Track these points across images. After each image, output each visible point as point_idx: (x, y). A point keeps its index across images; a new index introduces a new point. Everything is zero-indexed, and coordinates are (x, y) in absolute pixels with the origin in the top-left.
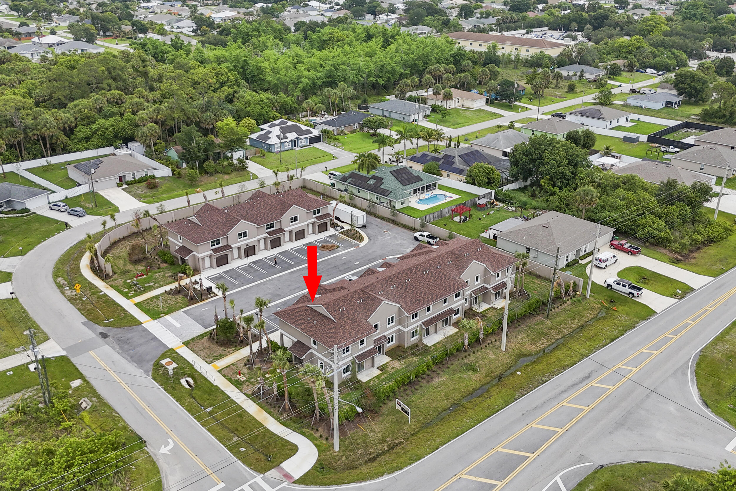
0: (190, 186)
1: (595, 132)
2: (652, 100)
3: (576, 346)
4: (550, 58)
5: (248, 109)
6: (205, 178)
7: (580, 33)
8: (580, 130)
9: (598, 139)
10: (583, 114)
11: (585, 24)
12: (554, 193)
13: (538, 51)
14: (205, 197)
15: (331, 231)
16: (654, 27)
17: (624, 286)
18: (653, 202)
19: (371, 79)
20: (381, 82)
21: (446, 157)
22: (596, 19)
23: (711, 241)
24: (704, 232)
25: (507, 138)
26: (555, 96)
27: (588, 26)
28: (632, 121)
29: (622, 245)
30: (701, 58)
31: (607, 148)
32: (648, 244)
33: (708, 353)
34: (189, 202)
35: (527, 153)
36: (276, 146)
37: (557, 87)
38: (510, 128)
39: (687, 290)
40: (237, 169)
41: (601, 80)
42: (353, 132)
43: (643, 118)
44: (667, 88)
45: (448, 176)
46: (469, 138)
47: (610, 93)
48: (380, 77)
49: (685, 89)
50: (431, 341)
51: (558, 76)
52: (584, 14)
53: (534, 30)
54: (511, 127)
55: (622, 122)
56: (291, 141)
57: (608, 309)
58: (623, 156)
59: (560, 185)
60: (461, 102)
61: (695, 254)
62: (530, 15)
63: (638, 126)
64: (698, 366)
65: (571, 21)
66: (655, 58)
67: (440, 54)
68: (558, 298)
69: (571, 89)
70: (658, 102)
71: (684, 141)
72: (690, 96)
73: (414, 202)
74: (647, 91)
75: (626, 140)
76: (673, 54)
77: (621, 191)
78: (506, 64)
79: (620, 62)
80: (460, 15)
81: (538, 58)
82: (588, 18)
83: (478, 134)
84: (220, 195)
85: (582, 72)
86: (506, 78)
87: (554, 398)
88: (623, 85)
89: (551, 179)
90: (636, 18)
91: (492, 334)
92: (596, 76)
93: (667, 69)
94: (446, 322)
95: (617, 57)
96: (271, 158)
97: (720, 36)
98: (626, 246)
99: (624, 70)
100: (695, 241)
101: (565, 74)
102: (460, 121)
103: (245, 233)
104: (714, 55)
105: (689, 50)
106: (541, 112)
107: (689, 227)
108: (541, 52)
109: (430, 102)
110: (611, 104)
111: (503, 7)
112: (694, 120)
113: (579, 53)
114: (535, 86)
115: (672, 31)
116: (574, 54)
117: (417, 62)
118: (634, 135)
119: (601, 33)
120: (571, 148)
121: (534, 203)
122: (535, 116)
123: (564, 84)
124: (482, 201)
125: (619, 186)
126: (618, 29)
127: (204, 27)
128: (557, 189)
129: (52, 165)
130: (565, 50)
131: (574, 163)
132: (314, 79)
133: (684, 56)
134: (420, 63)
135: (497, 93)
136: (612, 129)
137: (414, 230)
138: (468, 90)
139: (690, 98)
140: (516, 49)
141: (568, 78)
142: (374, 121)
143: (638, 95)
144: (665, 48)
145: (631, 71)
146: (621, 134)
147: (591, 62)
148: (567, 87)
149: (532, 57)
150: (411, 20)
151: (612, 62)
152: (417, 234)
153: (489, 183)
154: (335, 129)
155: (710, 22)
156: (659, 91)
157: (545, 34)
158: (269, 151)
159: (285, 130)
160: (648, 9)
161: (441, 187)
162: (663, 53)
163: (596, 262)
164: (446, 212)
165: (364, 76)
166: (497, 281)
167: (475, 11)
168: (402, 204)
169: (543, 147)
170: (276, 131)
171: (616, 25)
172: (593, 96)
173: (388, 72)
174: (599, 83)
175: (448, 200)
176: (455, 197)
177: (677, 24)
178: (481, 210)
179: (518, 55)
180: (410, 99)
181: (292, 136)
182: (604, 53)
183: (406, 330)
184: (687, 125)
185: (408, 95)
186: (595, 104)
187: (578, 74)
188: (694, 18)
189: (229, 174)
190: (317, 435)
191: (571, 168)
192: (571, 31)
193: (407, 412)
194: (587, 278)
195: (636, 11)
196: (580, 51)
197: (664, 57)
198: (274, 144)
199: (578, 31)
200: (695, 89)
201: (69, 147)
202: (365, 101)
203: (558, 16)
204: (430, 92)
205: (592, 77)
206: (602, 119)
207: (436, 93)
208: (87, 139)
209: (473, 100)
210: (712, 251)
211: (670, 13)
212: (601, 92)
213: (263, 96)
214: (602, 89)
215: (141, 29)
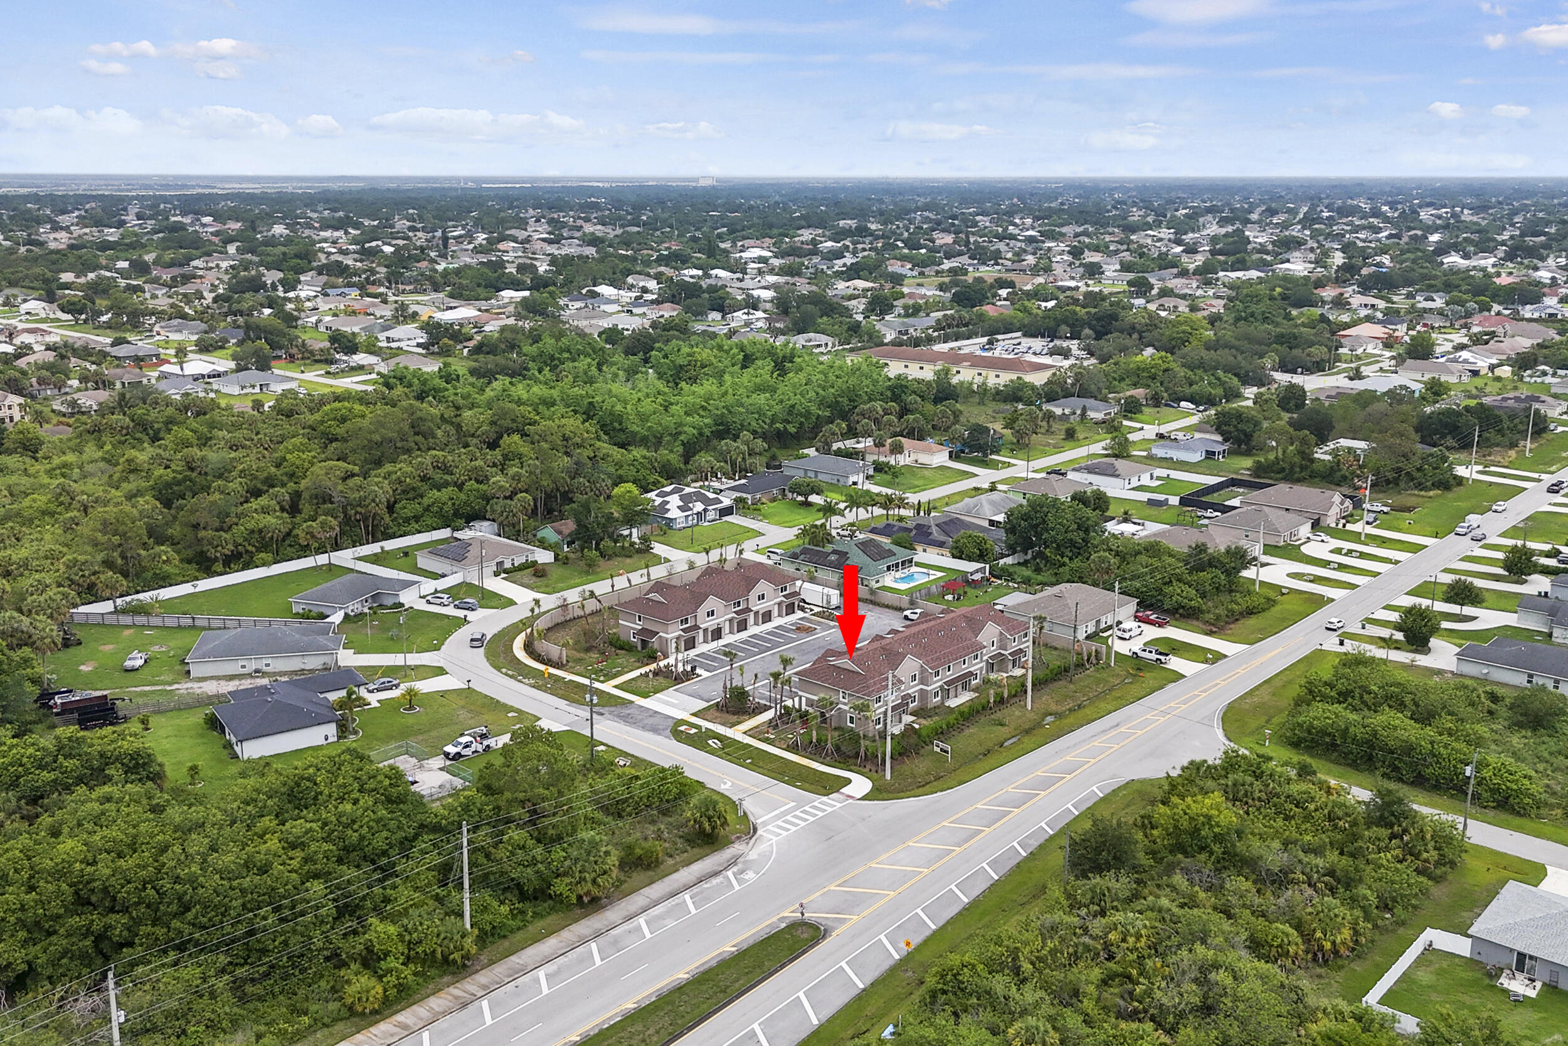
0: (587, 573)
1: (1109, 494)
2: (1187, 448)
3: (1103, 705)
4: (1033, 388)
5: (620, 472)
6: (603, 563)
7: (1075, 342)
8: (1089, 490)
9: (1112, 501)
10: (1090, 470)
11: (1082, 327)
12: (1064, 564)
13: (1014, 377)
14: (629, 581)
15: (799, 614)
16: (1190, 334)
17: (1151, 652)
18: (1181, 569)
19: (778, 425)
20: (792, 429)
21: (919, 527)
22: (1099, 319)
23: (1250, 612)
24: (1243, 602)
25: (992, 503)
26: (1049, 445)
27: (1087, 331)
28: (1158, 478)
29: (1148, 616)
30: (1261, 384)
31: (1126, 513)
32: (1177, 616)
33: (1237, 705)
34: (613, 586)
35: (1025, 517)
36: (678, 521)
37: (1049, 432)
38: (991, 490)
39: (1219, 657)
40: (639, 551)
41: (1113, 421)
42: (774, 500)
43: (1175, 474)
44: (1208, 432)
45: (925, 551)
46: (937, 505)
47: (1126, 439)
48: (789, 422)
49: (1230, 433)
50: (953, 703)
51: (1050, 416)
52: (1078, 309)
53: (1000, 337)
54: (993, 488)
55: (1146, 480)
56: (697, 514)
57: (1135, 676)
58: (1146, 523)
59: (1070, 554)
60: (913, 457)
61: (1232, 626)
62: (989, 310)
63: (1168, 484)
64: (1225, 714)
65: (1059, 322)
66: (1191, 385)
67: (871, 387)
68: (1080, 665)
69: (1070, 435)
70: (1195, 451)
71: (1226, 503)
72: (1238, 442)
73: (889, 580)
74: (1180, 436)
75: (1151, 502)
76: (1219, 379)
77: (1143, 558)
78: (966, 397)
79: (1139, 392)
80: (868, 312)
81: (1014, 388)
82: (1086, 317)
83: (949, 500)
84: (645, 579)
85: (1084, 410)
86: (973, 421)
87: (1085, 741)
88: (1146, 427)
89: (1058, 547)
90: (1163, 314)
91: (1015, 696)
92: (1105, 415)
93: (1210, 402)
94: (964, 688)
95: (1135, 385)
96: (676, 537)
97: (1291, 348)
98: (1152, 617)
99: (1147, 405)
100: (1232, 611)
101: (1058, 411)
102: (916, 483)
103: (713, 612)
104: (1282, 378)
105: (1243, 372)
106: (1031, 469)
107: (1225, 597)
108: (1019, 378)
109: (870, 458)
110: (1128, 456)
111: (938, 293)
112: (1245, 475)
113: (1077, 380)
114: (1018, 432)
115: (1218, 341)
116: (1069, 381)
117: (840, 399)
118: (1162, 497)
119: (1106, 345)
120: (1080, 510)
121: (1040, 578)
122: (1024, 475)
123: (1059, 427)
124: (977, 577)
125: (1140, 553)
126: (1135, 336)
127: (446, 340)
128: (1066, 560)
129: (388, 552)
130: (1054, 374)
131: (1084, 527)
133: (1235, 380)
134: (844, 401)
135: (965, 443)
136: (1133, 489)
137: (901, 610)
138: (921, 438)
139: (1239, 446)
140: (980, 374)
141: (1064, 417)
142: (798, 485)
143: (1168, 442)
144: (1206, 371)
145: (1157, 405)
146: (1144, 496)
147: (1097, 394)
148: (1063, 432)
149: (1005, 386)
150: (795, 323)
151: (1128, 393)
152: (907, 613)
153: (981, 557)
154: (749, 496)
155: (1277, 325)
156: (1197, 435)
157: (1019, 344)
158: (671, 528)
159: (687, 500)
160: (1184, 297)
161: (918, 564)
162: (1203, 380)
163: (1120, 634)
164: (934, 589)
165: (768, 421)
166: (1014, 646)
167: (895, 303)
168: (877, 583)
169: (1045, 509)
170: (674, 501)
171: (1132, 329)
172: (1103, 444)
173: (801, 415)
174: (1110, 426)
175: (932, 577)
176: (940, 574)
177: (1225, 329)
178: (975, 588)
179: (984, 384)
180: (839, 453)
181: (699, 507)
182: (1115, 379)
183: (929, 688)
184: (1233, 483)
185: (835, 446)
186: (1107, 456)
187: (1079, 412)
188: (1252, 319)
189: (630, 557)
190: (867, 770)
191: (1081, 533)
192: (1060, 338)
193: (947, 752)
194: (1109, 648)
195: (1164, 300)
196: (1078, 377)
197: (1205, 385)
198: (676, 519)
199: (1072, 338)
200: (1244, 432)
201: (390, 531)
202: (774, 458)
203: (1037, 315)
204: (869, 442)
205: (1099, 416)
206: (1117, 476)
207: (879, 444)
208: (417, 519)
209: (931, 452)
210: (1252, 621)
211: (1218, 306)
212: (1113, 439)
213: (638, 453)
214: (1115, 434)
215: (347, 347)
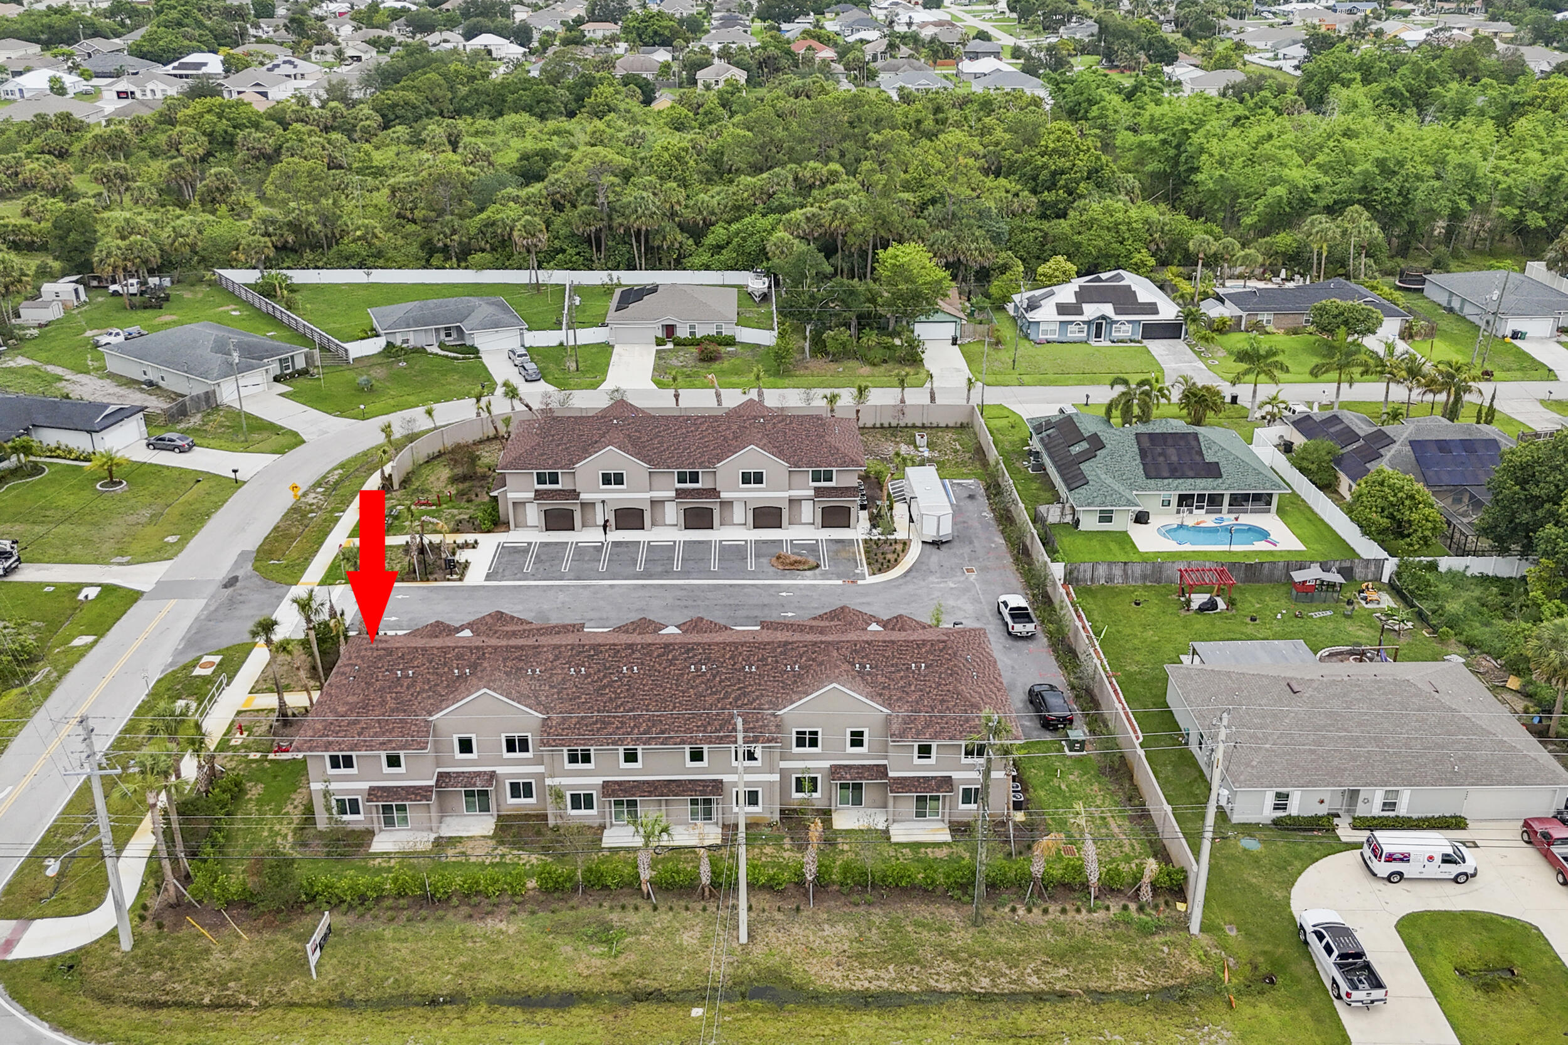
6: (820, 365)
21: (1375, 436)
36: (1042, 327)
40: (898, 359)
42: (1295, 331)
56: (1089, 323)
103: (618, 476)
132: (1305, 190)
142: (1336, 312)
158: (1022, 336)
159: (1089, 295)
166: (920, 767)
168: (1102, 519)
181: (1097, 312)
189: (874, 365)
198: (1038, 323)
